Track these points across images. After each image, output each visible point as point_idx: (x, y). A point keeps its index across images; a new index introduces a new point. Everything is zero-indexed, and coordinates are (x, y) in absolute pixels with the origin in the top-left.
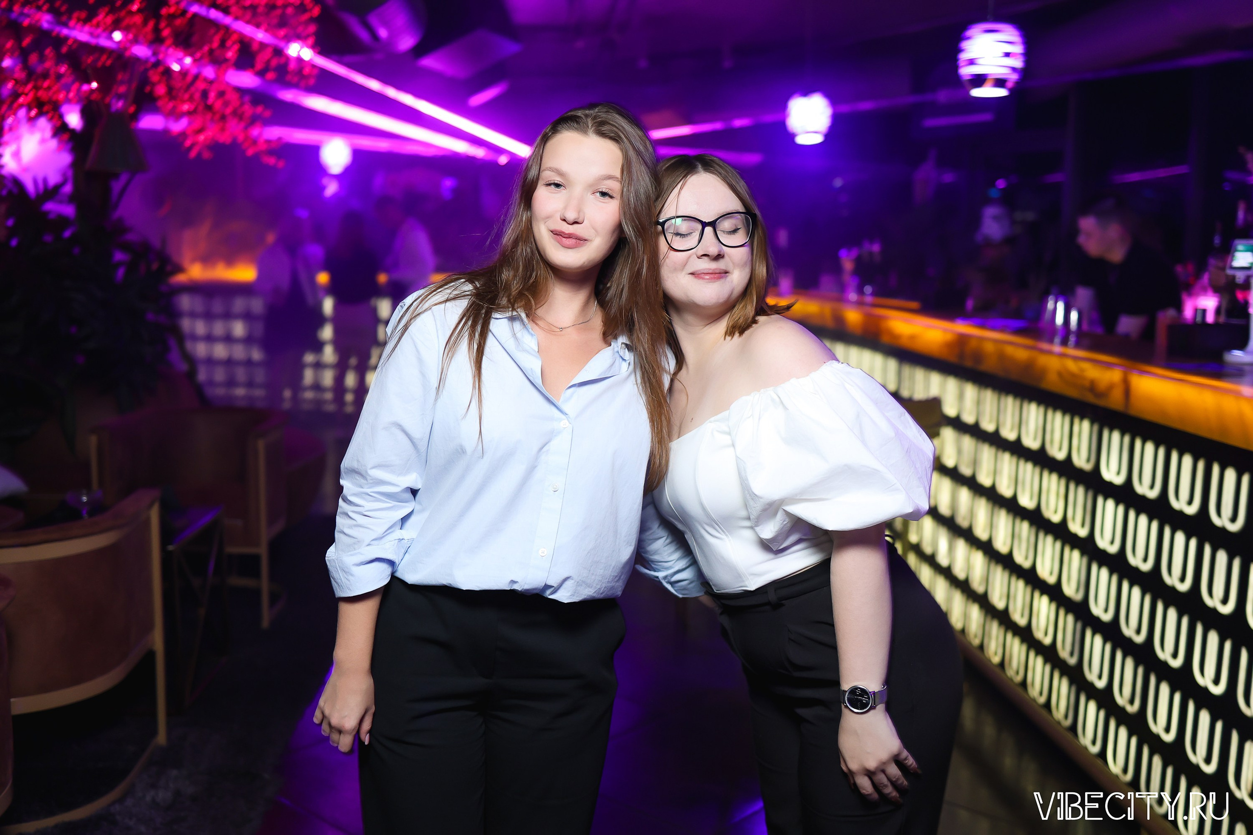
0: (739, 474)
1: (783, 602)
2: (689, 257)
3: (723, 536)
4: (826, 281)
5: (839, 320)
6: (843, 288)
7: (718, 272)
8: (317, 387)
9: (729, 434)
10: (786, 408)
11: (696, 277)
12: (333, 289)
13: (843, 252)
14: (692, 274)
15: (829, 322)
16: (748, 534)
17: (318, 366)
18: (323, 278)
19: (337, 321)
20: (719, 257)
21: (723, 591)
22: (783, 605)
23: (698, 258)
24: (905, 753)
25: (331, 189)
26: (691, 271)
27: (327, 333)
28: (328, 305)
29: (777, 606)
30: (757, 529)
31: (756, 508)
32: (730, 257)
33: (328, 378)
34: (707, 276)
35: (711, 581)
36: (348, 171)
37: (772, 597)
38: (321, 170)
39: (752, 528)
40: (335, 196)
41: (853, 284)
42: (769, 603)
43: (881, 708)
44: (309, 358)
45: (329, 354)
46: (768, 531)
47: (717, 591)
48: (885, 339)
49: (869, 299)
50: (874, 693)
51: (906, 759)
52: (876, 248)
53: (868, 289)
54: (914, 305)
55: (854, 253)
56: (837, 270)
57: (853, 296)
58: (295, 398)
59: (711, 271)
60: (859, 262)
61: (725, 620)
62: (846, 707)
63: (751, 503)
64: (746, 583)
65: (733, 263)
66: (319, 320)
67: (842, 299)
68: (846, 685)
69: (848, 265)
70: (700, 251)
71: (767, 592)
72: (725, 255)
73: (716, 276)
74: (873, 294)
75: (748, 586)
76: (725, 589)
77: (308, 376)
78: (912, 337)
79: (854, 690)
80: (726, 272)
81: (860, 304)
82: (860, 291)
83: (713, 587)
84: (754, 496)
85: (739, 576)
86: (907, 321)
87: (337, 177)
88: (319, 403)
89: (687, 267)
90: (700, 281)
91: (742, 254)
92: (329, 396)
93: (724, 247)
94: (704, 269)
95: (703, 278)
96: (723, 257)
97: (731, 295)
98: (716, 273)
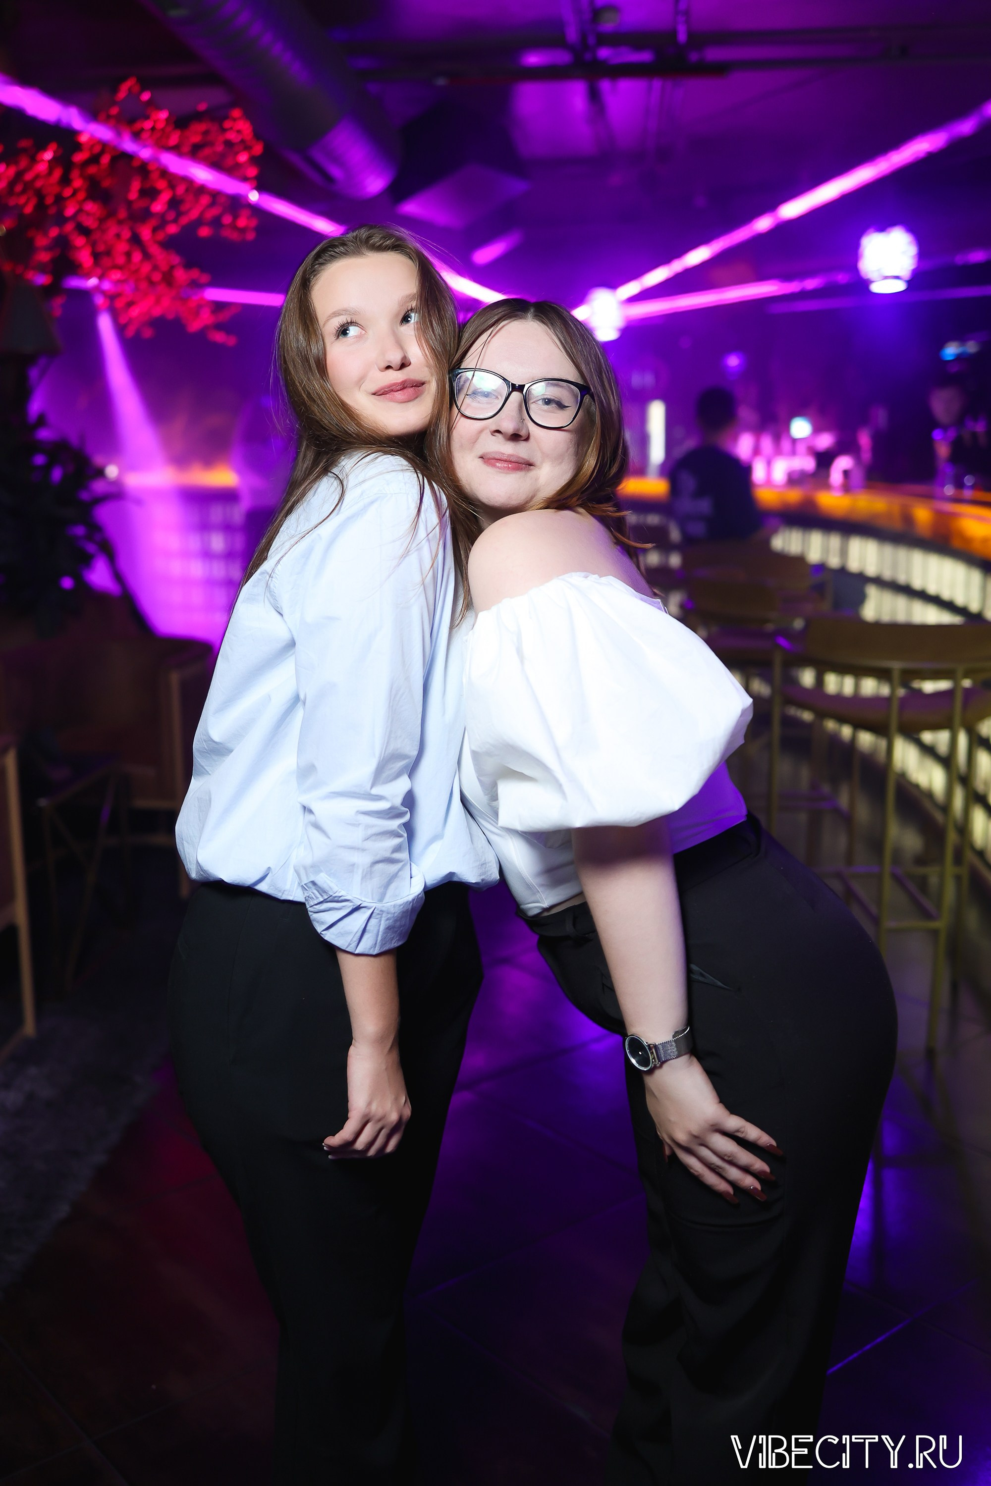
1: (588, 936)
7: (514, 459)
11: (485, 463)
14: (482, 458)
20: (519, 436)
22: (588, 940)
23: (492, 434)
26: (480, 453)
29: (580, 940)
32: (536, 439)
34: (500, 463)
37: (569, 927)
50: (654, 1045)
59: (504, 457)
64: (538, 897)
65: (544, 453)
70: (498, 423)
71: (564, 921)
72: (532, 438)
73: (514, 465)
75: (540, 900)
80: (529, 465)
89: (477, 445)
90: (491, 469)
91: (560, 441)
93: (533, 426)
94: (496, 453)
95: (494, 466)
96: (527, 439)
97: (532, 497)
98: (511, 462)
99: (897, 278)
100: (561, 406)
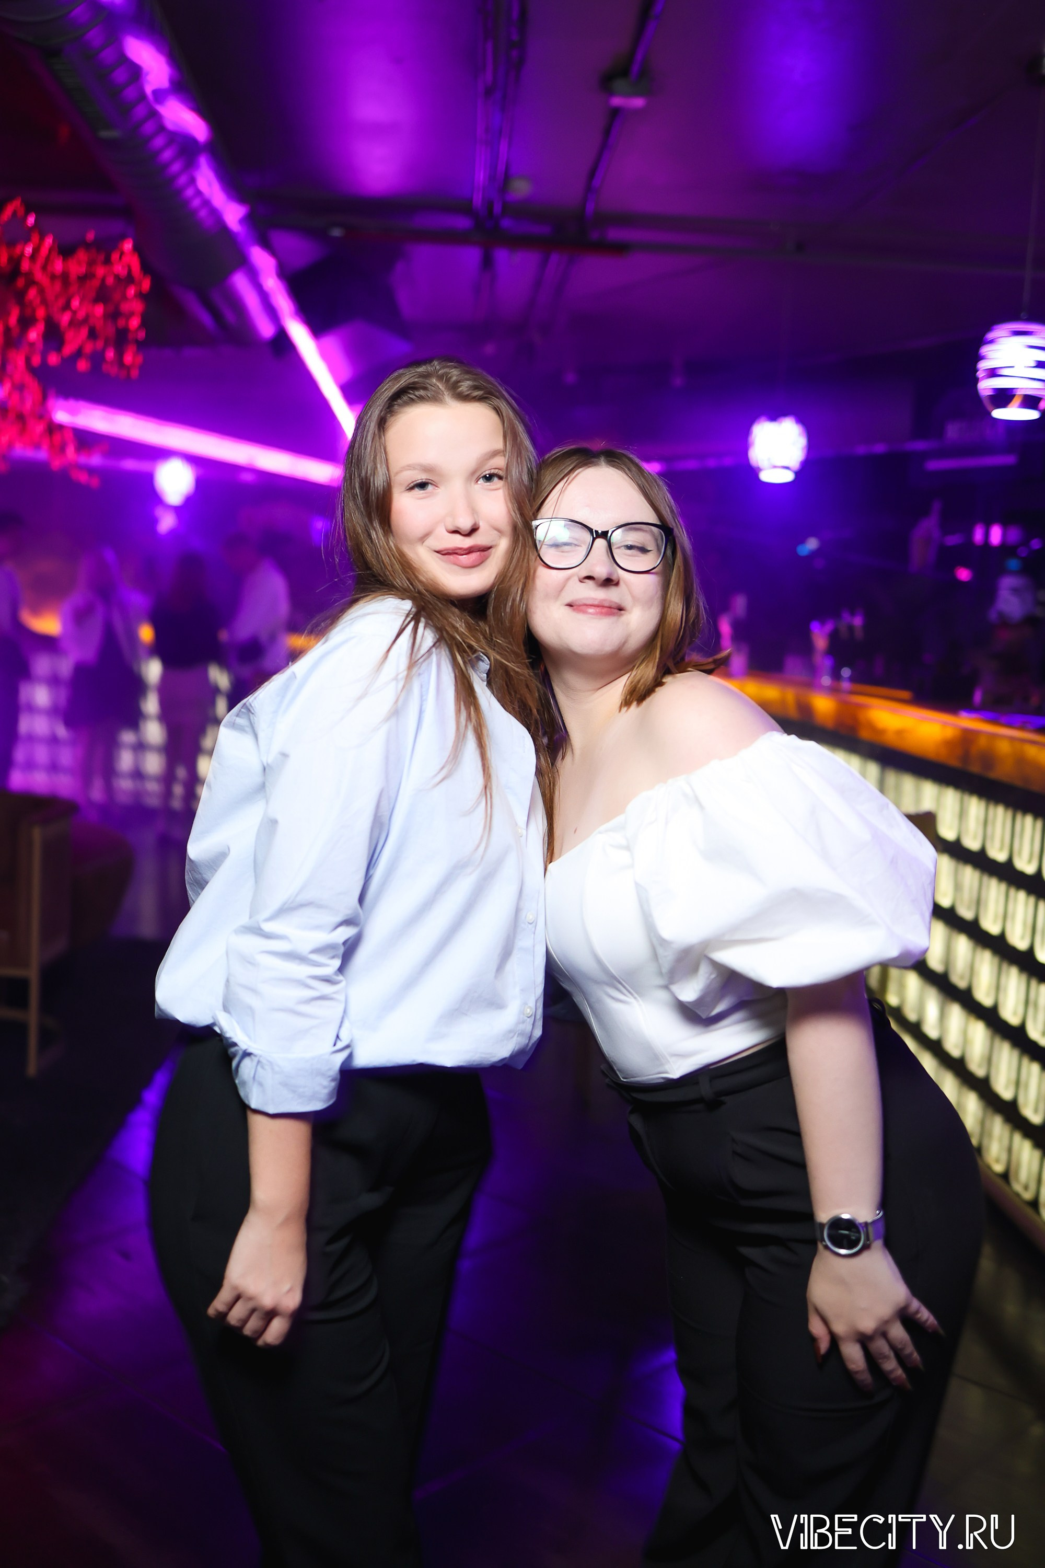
0: (641, 906)
1: (723, 1098)
2: (568, 579)
3: (630, 999)
4: (791, 663)
5: (806, 709)
6: (814, 672)
7: (607, 604)
8: (138, 774)
9: (628, 848)
10: (702, 807)
11: (574, 610)
12: (159, 649)
13: (815, 625)
14: (570, 605)
15: (792, 712)
16: (663, 995)
17: (140, 747)
18: (146, 633)
19: (164, 690)
20: (609, 582)
21: (632, 1079)
22: (722, 1103)
23: (581, 581)
24: (915, 1304)
25: (167, 523)
26: (568, 601)
27: (151, 705)
28: (153, 670)
29: (714, 1104)
30: (674, 988)
31: (667, 958)
32: (625, 583)
33: (153, 764)
34: (591, 608)
35: (615, 1064)
36: (190, 501)
37: (705, 1089)
38: (154, 497)
39: (666, 987)
40: (172, 532)
41: (827, 664)
42: (700, 1100)
43: (878, 1245)
44: (127, 737)
45: (154, 732)
46: (689, 992)
47: (624, 1078)
48: (865, 734)
49: (845, 685)
50: (866, 1224)
51: (917, 1312)
52: (857, 622)
53: (846, 672)
54: (905, 694)
55: (829, 627)
56: (807, 648)
57: (826, 680)
58: (109, 788)
59: (596, 603)
60: (834, 637)
61: (636, 1121)
62: (826, 1247)
63: (660, 951)
64: (667, 1067)
65: (633, 597)
66: (138, 686)
67: (813, 684)
68: (824, 1215)
69: (820, 641)
70: (583, 571)
71: (697, 1083)
72: (621, 583)
73: (605, 610)
74: (852, 679)
75: (669, 1071)
76: (635, 1077)
77: (126, 760)
78: (900, 732)
79: (837, 1223)
80: (621, 609)
81: (833, 691)
82: (836, 676)
83: (618, 1072)
84: (664, 942)
85: (656, 1057)
86: (894, 711)
87: (177, 510)
88: (138, 795)
89: (564, 594)
90: (580, 616)
91: (647, 585)
92: (153, 787)
93: (620, 571)
94: (587, 599)
95: (585, 612)
96: (617, 584)
97: (625, 643)
98: (603, 607)
99: (787, 468)
100: (643, 550)
